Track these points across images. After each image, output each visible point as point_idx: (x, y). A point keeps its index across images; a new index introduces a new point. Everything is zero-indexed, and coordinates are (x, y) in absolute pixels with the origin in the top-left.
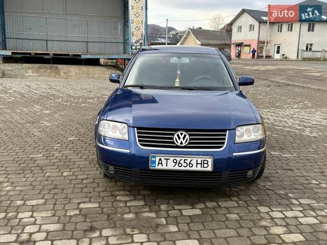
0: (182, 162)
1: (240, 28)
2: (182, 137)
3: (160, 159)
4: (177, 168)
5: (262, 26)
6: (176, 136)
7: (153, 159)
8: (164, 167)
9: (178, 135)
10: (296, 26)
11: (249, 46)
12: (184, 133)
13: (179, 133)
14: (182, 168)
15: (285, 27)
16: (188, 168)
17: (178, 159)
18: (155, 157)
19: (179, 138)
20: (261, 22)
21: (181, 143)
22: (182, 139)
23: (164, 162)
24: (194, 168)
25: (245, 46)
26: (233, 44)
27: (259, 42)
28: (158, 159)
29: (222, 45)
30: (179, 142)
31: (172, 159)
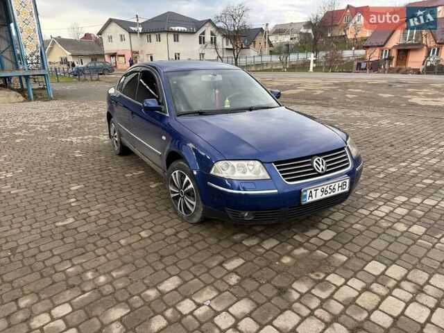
0: (328, 189)
1: (110, 38)
2: (321, 163)
3: (311, 192)
4: (324, 196)
5: (133, 37)
6: (315, 164)
7: (305, 194)
8: (314, 199)
9: (316, 162)
10: (163, 36)
11: (124, 56)
12: (321, 159)
13: (316, 159)
14: (328, 195)
15: (153, 37)
16: (332, 194)
17: (325, 187)
18: (306, 191)
19: (319, 165)
20: (131, 32)
21: (322, 170)
22: (321, 166)
23: (314, 193)
24: (337, 192)
25: (119, 56)
26: (107, 54)
27: (133, 52)
28: (309, 192)
29: (94, 55)
30: (321, 169)
31: (320, 188)
